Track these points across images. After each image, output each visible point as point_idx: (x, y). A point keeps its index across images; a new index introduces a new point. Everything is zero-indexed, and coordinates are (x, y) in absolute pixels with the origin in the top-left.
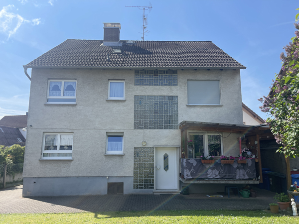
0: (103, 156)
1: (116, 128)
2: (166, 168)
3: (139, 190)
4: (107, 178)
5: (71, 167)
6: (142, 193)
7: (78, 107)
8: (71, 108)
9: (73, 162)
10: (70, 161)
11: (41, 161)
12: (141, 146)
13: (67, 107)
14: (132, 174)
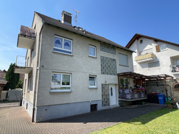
0: (88, 89)
1: (94, 73)
2: (112, 95)
3: (104, 107)
4: (91, 102)
5: (71, 96)
6: (106, 109)
7: (74, 58)
8: (70, 57)
9: (72, 93)
10: (70, 92)
11: (51, 93)
12: (104, 83)
13: (68, 56)
14: (101, 99)
